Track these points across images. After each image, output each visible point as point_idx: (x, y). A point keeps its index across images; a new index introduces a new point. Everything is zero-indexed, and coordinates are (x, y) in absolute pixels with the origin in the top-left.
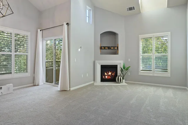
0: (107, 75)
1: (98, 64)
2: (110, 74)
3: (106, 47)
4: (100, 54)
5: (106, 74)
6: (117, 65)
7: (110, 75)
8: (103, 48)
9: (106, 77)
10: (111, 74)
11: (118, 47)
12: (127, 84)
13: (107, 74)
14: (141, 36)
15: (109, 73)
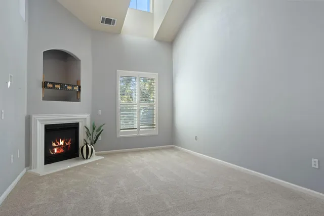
0: (56, 147)
1: (38, 123)
2: (62, 143)
3: (56, 84)
4: (43, 100)
5: (54, 144)
6: (78, 124)
7: (61, 145)
8: (51, 86)
9: (56, 150)
10: (64, 144)
11: (80, 87)
12: (103, 157)
13: (56, 144)
14: (120, 73)
15: (60, 143)
